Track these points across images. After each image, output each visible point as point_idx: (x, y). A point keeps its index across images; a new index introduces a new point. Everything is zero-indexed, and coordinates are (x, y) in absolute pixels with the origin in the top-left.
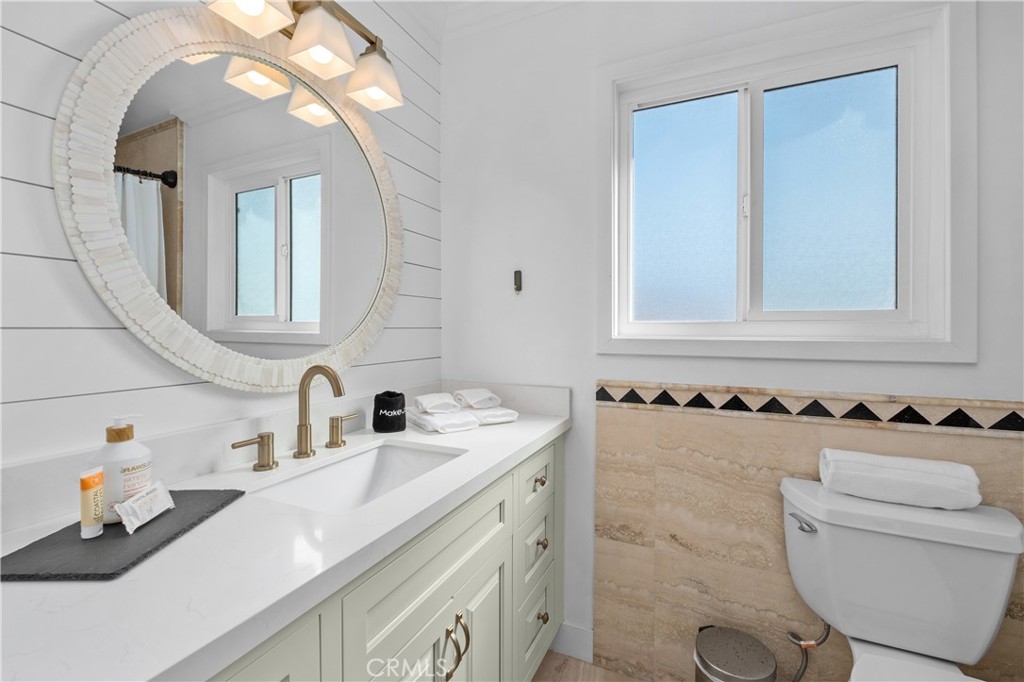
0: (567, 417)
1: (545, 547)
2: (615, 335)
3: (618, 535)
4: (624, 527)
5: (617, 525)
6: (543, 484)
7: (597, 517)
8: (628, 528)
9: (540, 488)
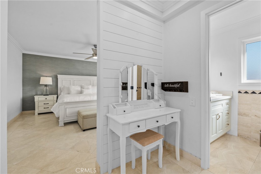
0: (232, 95)
1: (228, 114)
2: (242, 82)
3: (243, 115)
4: (244, 114)
5: (243, 113)
6: (228, 104)
7: (238, 112)
8: (245, 114)
9: (227, 105)
